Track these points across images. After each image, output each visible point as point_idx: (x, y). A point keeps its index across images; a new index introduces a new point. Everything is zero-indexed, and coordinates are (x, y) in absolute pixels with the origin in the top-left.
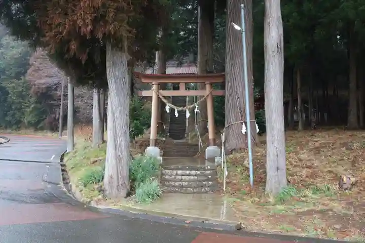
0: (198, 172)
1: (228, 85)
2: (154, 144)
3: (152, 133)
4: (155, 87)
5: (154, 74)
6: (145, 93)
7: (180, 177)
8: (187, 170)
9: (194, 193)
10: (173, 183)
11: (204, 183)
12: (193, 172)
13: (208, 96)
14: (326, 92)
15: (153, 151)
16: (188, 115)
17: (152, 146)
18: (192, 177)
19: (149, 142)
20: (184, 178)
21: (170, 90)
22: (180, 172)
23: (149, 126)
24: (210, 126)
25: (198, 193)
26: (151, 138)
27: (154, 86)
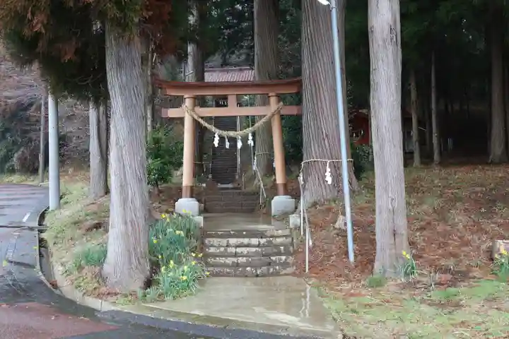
0: (263, 241)
1: (306, 96)
2: (189, 194)
3: (186, 174)
4: (188, 103)
5: (187, 81)
6: (172, 113)
7: (233, 250)
8: (244, 237)
9: (257, 276)
10: (222, 260)
11: (273, 258)
12: (254, 241)
13: (273, 115)
14: (449, 107)
15: (187, 205)
16: (239, 145)
17: (186, 197)
18: (254, 250)
19: (181, 189)
20: (239, 250)
21: (211, 106)
22: (233, 241)
23: (180, 164)
24: (278, 164)
25: (263, 275)
26: (184, 184)
27: (187, 100)
